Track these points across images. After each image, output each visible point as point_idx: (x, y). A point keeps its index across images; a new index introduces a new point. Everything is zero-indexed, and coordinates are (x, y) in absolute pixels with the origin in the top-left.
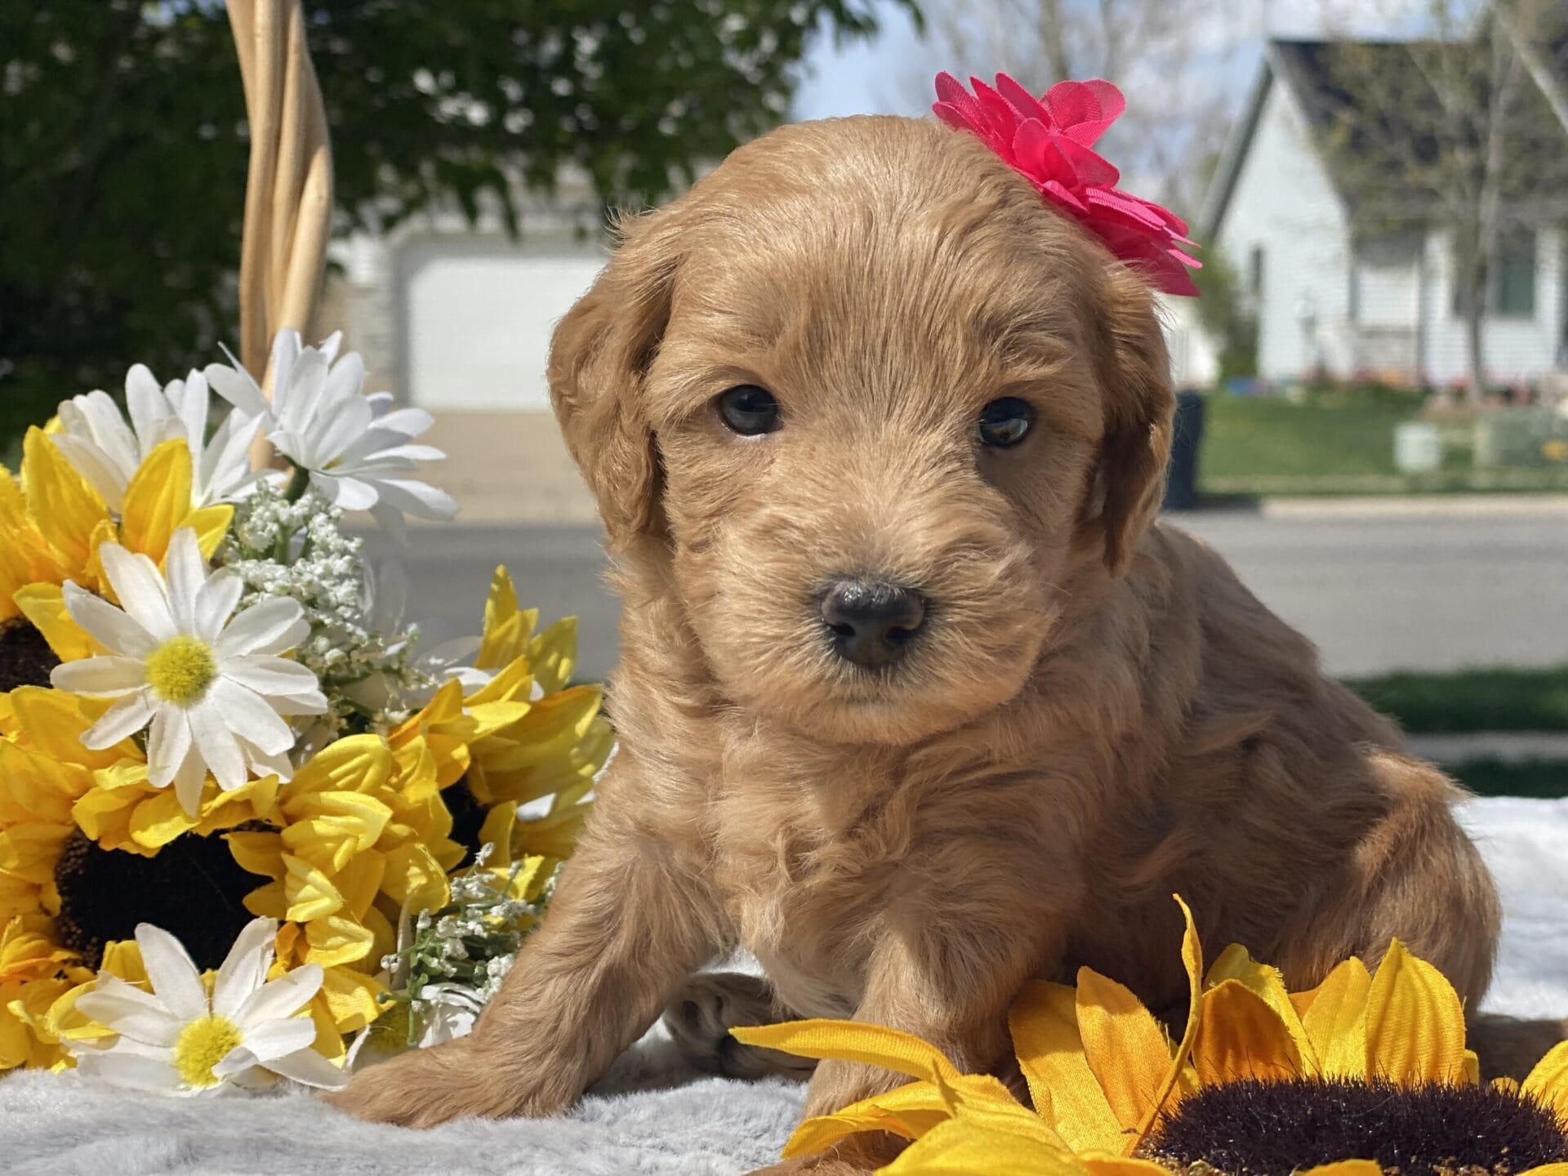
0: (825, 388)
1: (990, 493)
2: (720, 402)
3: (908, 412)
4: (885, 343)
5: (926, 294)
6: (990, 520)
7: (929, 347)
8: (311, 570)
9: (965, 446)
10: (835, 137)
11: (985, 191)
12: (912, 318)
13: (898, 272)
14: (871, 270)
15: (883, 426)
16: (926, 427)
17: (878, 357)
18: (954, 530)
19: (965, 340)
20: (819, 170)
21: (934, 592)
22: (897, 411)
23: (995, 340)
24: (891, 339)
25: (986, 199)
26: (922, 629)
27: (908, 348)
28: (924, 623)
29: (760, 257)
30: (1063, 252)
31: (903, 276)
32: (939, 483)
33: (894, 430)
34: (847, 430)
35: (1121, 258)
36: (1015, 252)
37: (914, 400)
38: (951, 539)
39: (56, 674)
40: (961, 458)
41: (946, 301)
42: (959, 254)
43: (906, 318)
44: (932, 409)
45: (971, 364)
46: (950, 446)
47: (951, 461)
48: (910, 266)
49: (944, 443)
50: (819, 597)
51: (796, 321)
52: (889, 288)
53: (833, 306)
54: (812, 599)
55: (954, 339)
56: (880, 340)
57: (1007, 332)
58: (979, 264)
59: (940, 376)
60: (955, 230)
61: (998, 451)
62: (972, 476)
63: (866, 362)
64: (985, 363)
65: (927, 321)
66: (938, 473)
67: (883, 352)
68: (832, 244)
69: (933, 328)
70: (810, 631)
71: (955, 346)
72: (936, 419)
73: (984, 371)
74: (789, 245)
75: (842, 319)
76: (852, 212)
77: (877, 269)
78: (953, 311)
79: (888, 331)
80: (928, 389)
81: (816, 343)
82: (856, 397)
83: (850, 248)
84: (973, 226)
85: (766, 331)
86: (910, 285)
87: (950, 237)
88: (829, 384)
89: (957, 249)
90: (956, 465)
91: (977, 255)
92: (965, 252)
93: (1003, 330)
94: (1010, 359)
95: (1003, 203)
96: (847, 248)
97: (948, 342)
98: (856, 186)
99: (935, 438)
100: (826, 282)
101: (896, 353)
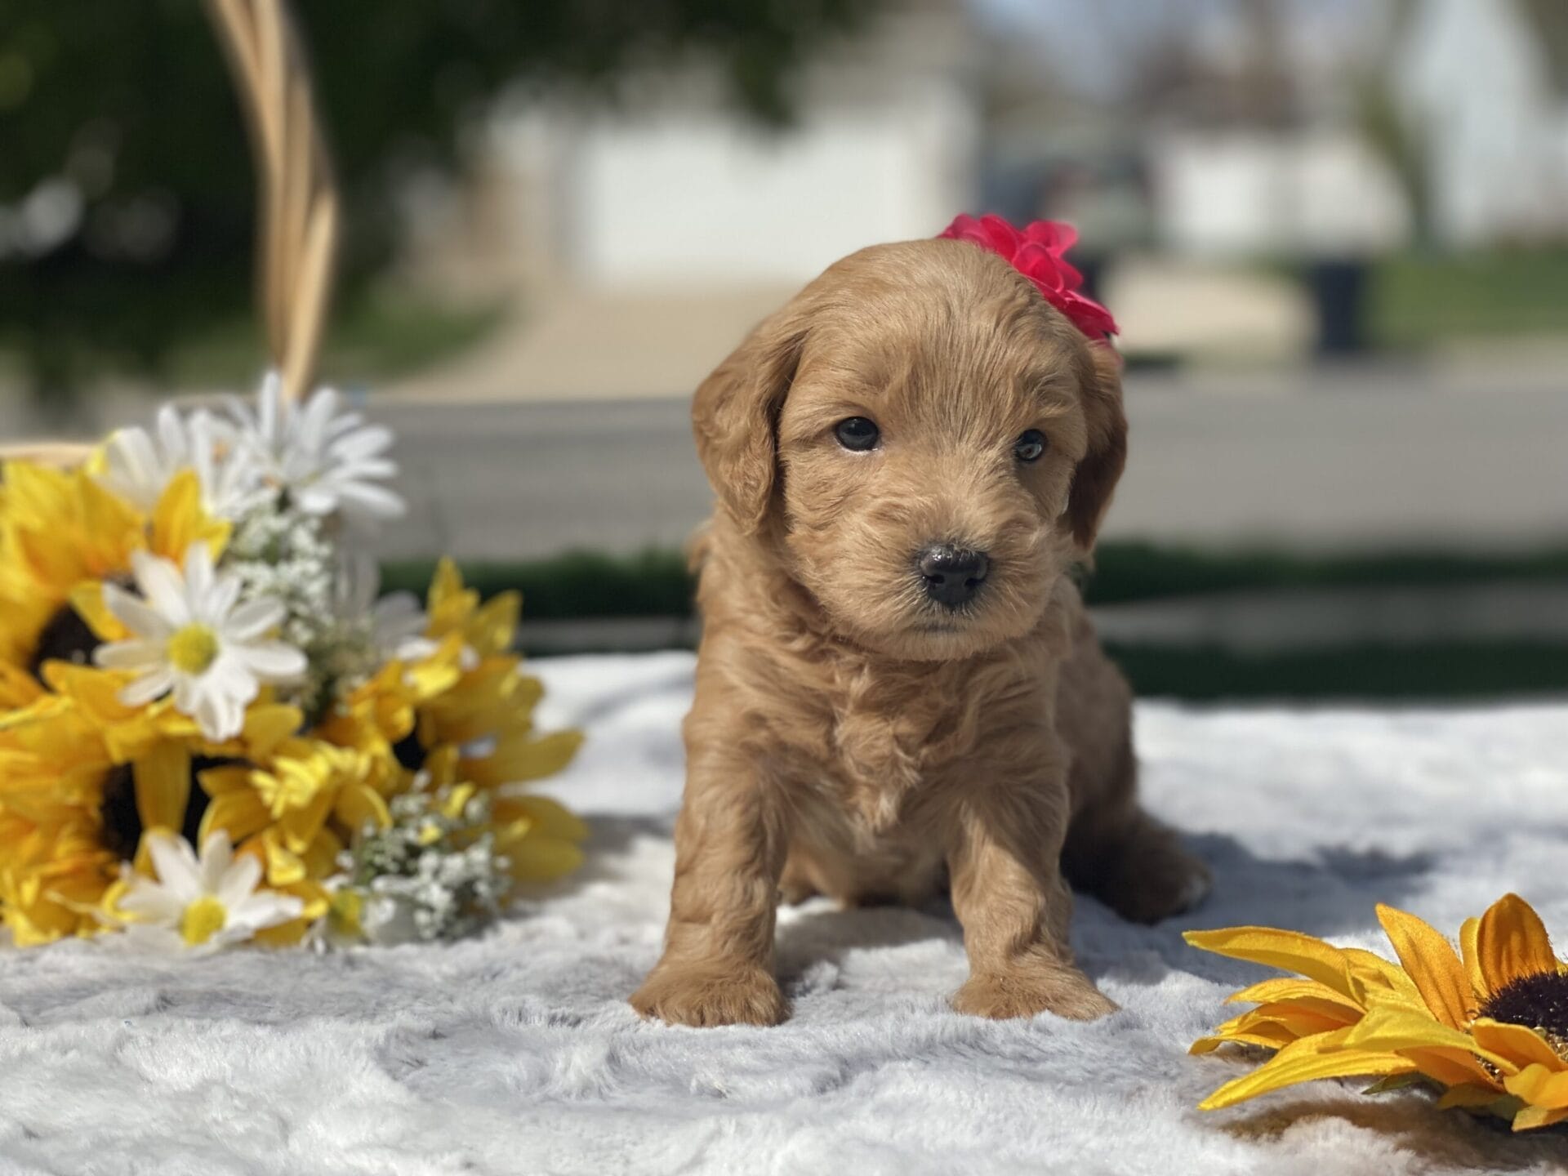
1: (1024, 492)
2: (838, 428)
3: (973, 437)
4: (960, 389)
5: (988, 357)
6: (1026, 509)
7: (989, 394)
8: (290, 572)
9: (1010, 460)
10: (914, 255)
11: (1021, 292)
12: (978, 372)
13: (969, 342)
14: (952, 343)
15: (957, 445)
16: (985, 447)
17: (955, 397)
18: (1007, 514)
19: (1013, 390)
20: (908, 275)
21: (994, 555)
22: (967, 435)
23: (1032, 390)
24: (965, 385)
25: (1022, 299)
26: (986, 579)
27: (975, 391)
28: (986, 575)
29: (874, 333)
30: (1064, 335)
31: (973, 346)
32: (995, 484)
33: (966, 447)
34: (934, 448)
35: (1094, 339)
36: (1043, 334)
37: (978, 427)
38: (1005, 520)
39: (101, 655)
40: (1007, 468)
41: (1001, 364)
42: (1009, 334)
43: (974, 374)
44: (990, 434)
46: (1001, 460)
47: (1002, 469)
48: (978, 338)
49: (998, 457)
50: (919, 558)
51: (901, 375)
52: (964, 355)
53: (926, 365)
54: (915, 559)
55: (1007, 388)
56: (957, 388)
57: (1040, 384)
58: (1023, 339)
59: (995, 416)
60: (1007, 317)
61: (1025, 465)
62: (1014, 480)
63: (947, 403)
64: (1026, 405)
65: (988, 375)
66: (994, 477)
67: (958, 397)
68: (925, 325)
69: (992, 380)
70: (912, 580)
72: (993, 442)
73: (1026, 410)
74: (895, 324)
75: (932, 374)
76: (937, 304)
77: (956, 342)
78: (1007, 371)
79: (962, 382)
80: (988, 421)
81: (914, 390)
82: (940, 426)
83: (937, 328)
84: (1018, 315)
85: (877, 381)
86: (978, 350)
87: (1003, 322)
88: (922, 417)
89: (1008, 330)
90: (1005, 472)
91: (1021, 334)
92: (1013, 333)
93: (1037, 385)
94: (1042, 403)
95: (1031, 303)
96: (935, 328)
97: (1002, 389)
98: (936, 285)
99: (993, 454)
100: (922, 349)
101: (967, 396)
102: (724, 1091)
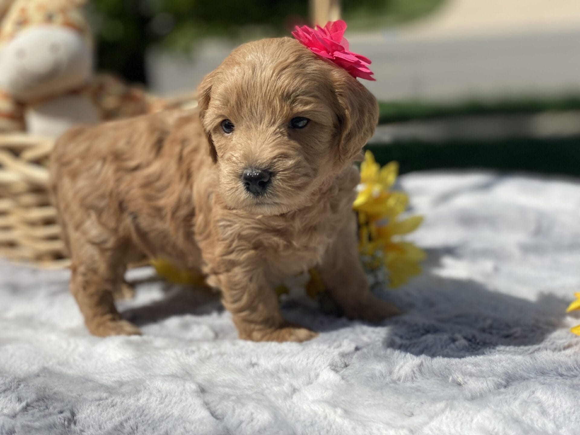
0: (243, 118)
1: (292, 142)
2: (221, 124)
3: (265, 122)
5: (269, 88)
6: (291, 150)
7: (270, 103)
9: (283, 129)
11: (291, 57)
12: (265, 96)
13: (261, 84)
14: (254, 84)
15: (259, 127)
16: (271, 126)
18: (276, 152)
19: (279, 101)
21: (272, 171)
22: (263, 122)
23: (288, 101)
24: (259, 103)
25: (291, 60)
26: (269, 181)
27: (264, 104)
28: (270, 179)
32: (274, 141)
34: (249, 128)
37: (267, 119)
38: (274, 155)
40: (281, 133)
41: (274, 91)
43: (263, 96)
44: (272, 121)
45: (282, 107)
46: (278, 130)
47: (278, 134)
48: (264, 81)
49: (276, 129)
50: (241, 176)
51: (233, 99)
52: (259, 89)
53: (244, 95)
54: (240, 176)
55: (277, 101)
56: (256, 103)
58: (284, 79)
59: (273, 113)
60: (278, 71)
61: (295, 130)
62: (286, 138)
63: (253, 110)
64: (286, 107)
65: (269, 97)
66: (274, 138)
67: (257, 107)
68: (243, 78)
69: (270, 99)
70: (241, 185)
71: (277, 103)
72: (274, 123)
73: (286, 109)
75: (246, 98)
78: (276, 94)
79: (258, 100)
80: (271, 116)
81: (239, 105)
82: (251, 119)
83: (248, 78)
85: (226, 103)
86: (264, 87)
87: (276, 73)
89: (277, 76)
90: (280, 135)
91: (285, 76)
92: (281, 76)
93: (291, 97)
94: (294, 105)
95: (297, 60)
96: (247, 78)
97: (275, 102)
100: (242, 88)
101: (260, 106)
102: (462, 383)
